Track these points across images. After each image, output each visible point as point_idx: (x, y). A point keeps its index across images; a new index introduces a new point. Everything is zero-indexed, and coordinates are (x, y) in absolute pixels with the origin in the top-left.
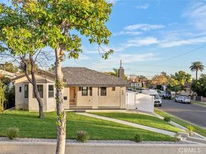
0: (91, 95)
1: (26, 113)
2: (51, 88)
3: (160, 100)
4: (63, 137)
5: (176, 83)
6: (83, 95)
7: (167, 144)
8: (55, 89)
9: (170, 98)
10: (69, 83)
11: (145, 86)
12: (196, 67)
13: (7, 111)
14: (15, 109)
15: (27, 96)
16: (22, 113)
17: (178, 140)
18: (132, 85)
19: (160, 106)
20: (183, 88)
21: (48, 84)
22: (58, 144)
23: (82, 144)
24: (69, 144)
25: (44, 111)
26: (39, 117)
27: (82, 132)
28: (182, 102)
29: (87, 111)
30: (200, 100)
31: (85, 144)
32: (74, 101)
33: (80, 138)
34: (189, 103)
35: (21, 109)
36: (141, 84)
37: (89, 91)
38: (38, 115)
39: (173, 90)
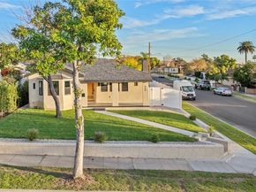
0: (111, 90)
1: (41, 111)
2: (67, 84)
3: (193, 93)
4: (82, 138)
5: (216, 70)
6: (102, 90)
7: (184, 145)
8: (71, 85)
9: (209, 89)
10: (87, 79)
11: (182, 71)
12: (245, 48)
13: (21, 110)
14: (28, 107)
15: (41, 93)
16: (37, 111)
17: (197, 140)
18: (166, 70)
19: (194, 99)
20: (224, 77)
21: (64, 81)
22: (78, 144)
23: (100, 145)
24: (88, 144)
25: (61, 110)
26: (56, 116)
27: (100, 133)
28: (221, 94)
29: (107, 109)
30: (244, 91)
31: (103, 145)
32: (92, 97)
33: (98, 139)
34: (230, 96)
35: (36, 108)
36: (177, 69)
37: (109, 86)
38: (55, 114)
39: (213, 79)
